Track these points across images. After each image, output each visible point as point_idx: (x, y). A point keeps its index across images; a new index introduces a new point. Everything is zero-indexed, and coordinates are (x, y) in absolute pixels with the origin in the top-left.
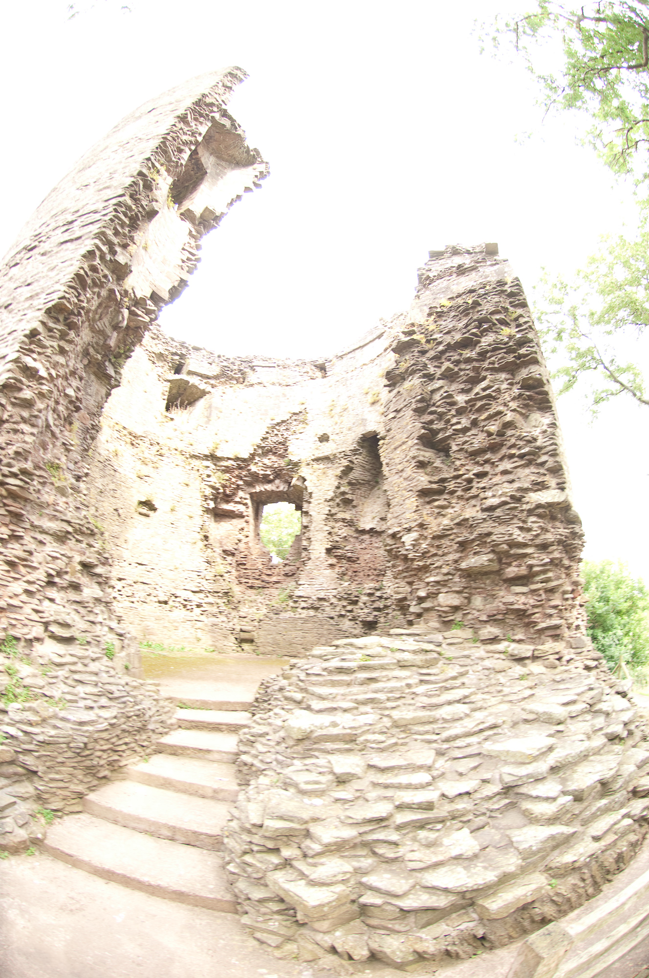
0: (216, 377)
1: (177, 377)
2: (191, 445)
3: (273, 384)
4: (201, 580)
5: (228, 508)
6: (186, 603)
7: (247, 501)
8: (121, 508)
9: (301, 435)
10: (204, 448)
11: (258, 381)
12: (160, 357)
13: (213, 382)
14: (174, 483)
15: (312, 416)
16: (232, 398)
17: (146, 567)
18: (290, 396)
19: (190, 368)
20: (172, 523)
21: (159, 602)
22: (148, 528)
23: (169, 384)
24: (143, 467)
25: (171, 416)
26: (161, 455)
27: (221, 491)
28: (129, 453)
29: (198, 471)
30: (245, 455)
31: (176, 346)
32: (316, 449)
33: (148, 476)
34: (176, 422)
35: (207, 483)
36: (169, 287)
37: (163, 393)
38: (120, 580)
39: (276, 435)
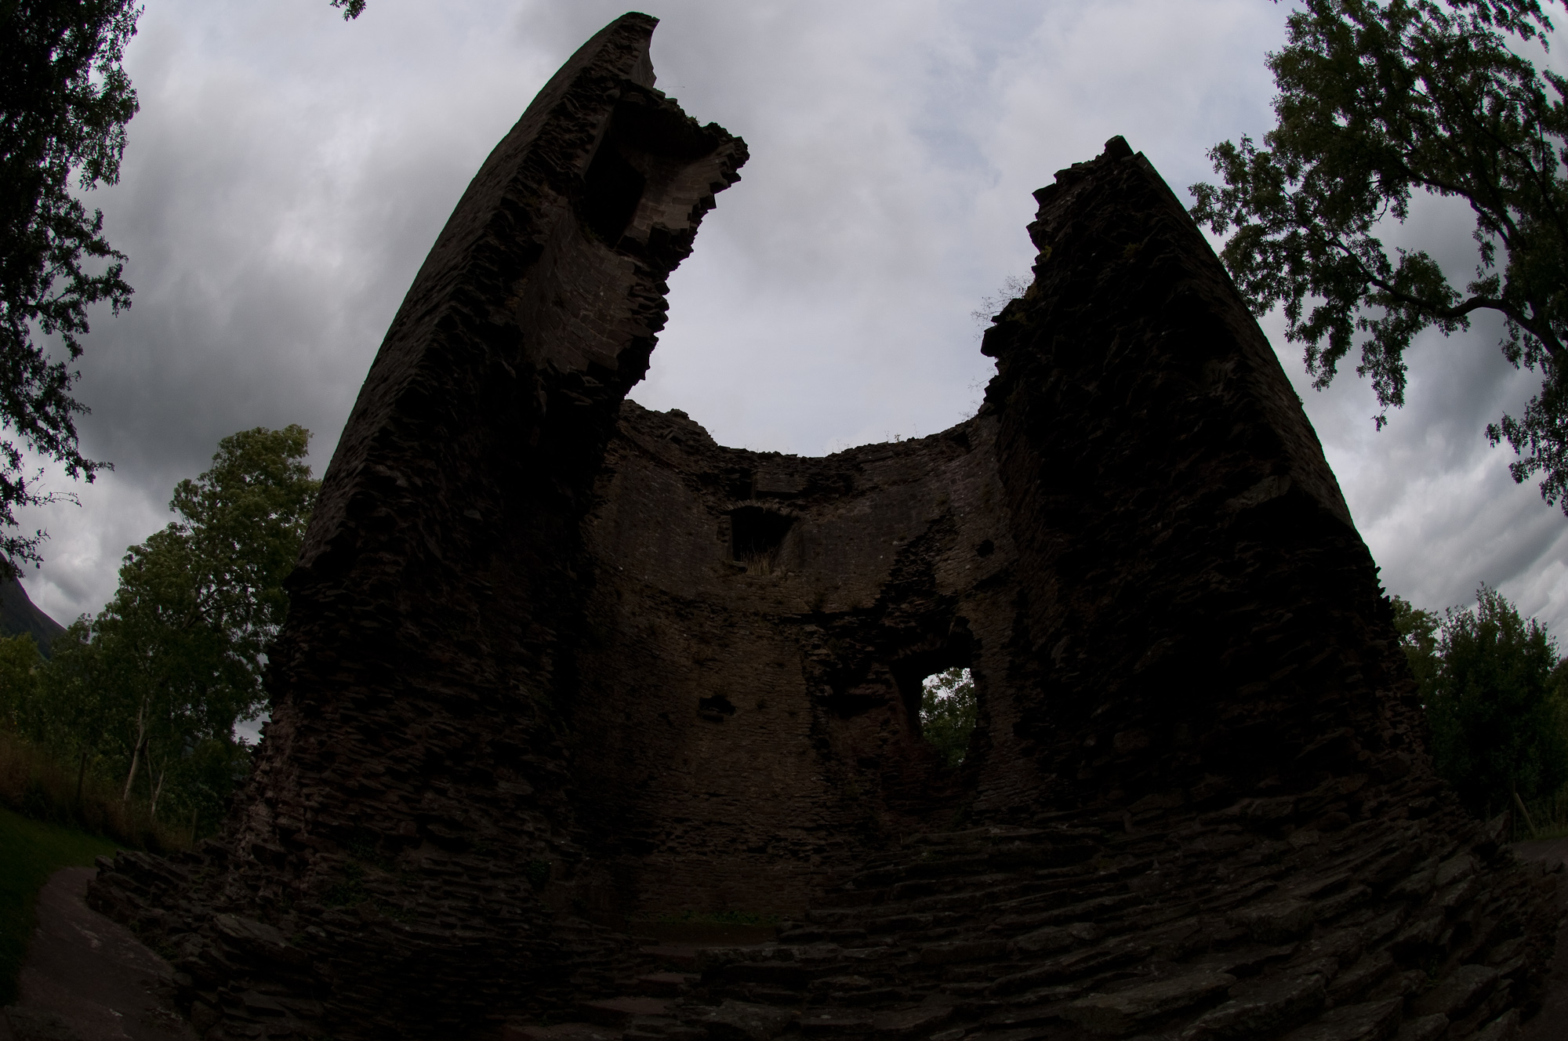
0: (803, 494)
1: (741, 504)
2: (780, 603)
3: (894, 483)
4: (819, 809)
5: (858, 692)
6: (797, 848)
7: (887, 676)
8: (673, 713)
9: (950, 553)
10: (801, 604)
11: (869, 485)
12: (706, 479)
13: (800, 502)
14: (759, 664)
15: (961, 518)
16: (834, 520)
17: (724, 798)
18: (923, 496)
19: (760, 487)
20: (761, 728)
21: (750, 850)
22: (722, 739)
23: (729, 517)
24: (702, 646)
25: (741, 564)
26: (732, 625)
27: (840, 666)
28: (675, 629)
29: (797, 641)
30: (869, 603)
31: (731, 459)
32: (978, 568)
33: (714, 660)
34: (751, 572)
35: (815, 658)
36: (617, 351)
37: (721, 533)
38: (680, 821)
39: (913, 562)
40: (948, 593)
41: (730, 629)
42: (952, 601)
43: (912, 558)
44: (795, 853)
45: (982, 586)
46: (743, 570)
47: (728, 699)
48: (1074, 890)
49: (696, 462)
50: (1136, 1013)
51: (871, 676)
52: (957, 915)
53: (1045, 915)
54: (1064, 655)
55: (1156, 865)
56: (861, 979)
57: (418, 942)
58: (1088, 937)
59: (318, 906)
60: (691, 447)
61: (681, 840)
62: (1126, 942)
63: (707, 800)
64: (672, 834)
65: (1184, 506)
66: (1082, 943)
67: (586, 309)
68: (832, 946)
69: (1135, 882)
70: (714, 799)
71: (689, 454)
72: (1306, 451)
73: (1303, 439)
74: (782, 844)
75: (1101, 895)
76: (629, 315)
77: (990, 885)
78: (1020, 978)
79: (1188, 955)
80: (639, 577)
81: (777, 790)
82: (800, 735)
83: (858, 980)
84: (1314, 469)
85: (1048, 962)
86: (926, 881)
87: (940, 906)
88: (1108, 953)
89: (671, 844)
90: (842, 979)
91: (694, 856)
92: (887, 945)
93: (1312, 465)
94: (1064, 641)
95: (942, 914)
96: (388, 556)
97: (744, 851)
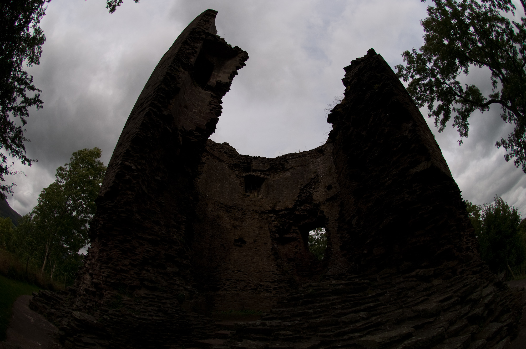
0: (268, 170)
1: (247, 174)
2: (261, 207)
3: (299, 166)
4: (275, 276)
5: (287, 236)
6: (267, 288)
7: (297, 231)
8: (225, 244)
9: (317, 189)
10: (268, 207)
11: (290, 167)
12: (236, 166)
13: (267, 173)
14: (254, 227)
15: (321, 177)
16: (279, 179)
17: (243, 272)
18: (308, 170)
19: (253, 168)
20: (255, 248)
21: (252, 289)
22: (242, 252)
23: (244, 178)
24: (235, 221)
25: (248, 194)
26: (245, 214)
27: (281, 228)
28: (226, 216)
29: (267, 219)
30: (291, 206)
31: (244, 159)
32: (327, 194)
33: (239, 226)
34: (251, 197)
35: (273, 225)
36: (205, 123)
37: (241, 183)
38: (228, 280)
39: (305, 192)
40: (317, 203)
41: (244, 216)
42: (319, 205)
43: (305, 191)
44: (267, 290)
45: (328, 200)
46: (248, 196)
47: (244, 239)
48: (361, 301)
49: (232, 160)
50: (382, 342)
51: (292, 231)
52: (321, 310)
53: (351, 310)
54: (356, 223)
55: (388, 292)
56: (289, 332)
57: (140, 321)
58: (365, 317)
59: (107, 309)
60: (231, 155)
61: (229, 286)
62: (378, 318)
63: (237, 273)
64: (225, 284)
65: (396, 172)
66: (363, 319)
67: (195, 109)
68: (280, 321)
69: (381, 298)
70: (240, 272)
71: (230, 157)
72: (436, 153)
73: (435, 149)
74: (263, 287)
75: (370, 303)
76: (209, 111)
77: (333, 300)
78: (343, 331)
79: (399, 322)
80: (214, 198)
81: (261, 269)
82: (268, 251)
83: (288, 332)
84: (439, 159)
85: (352, 326)
86: (311, 299)
87: (316, 307)
88: (372, 322)
89: (225, 288)
90: (283, 332)
91: (233, 291)
92: (298, 321)
93: (438, 157)
94: (356, 218)
95: (316, 310)
96: (130, 192)
97: (250, 290)
